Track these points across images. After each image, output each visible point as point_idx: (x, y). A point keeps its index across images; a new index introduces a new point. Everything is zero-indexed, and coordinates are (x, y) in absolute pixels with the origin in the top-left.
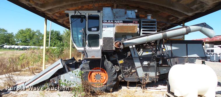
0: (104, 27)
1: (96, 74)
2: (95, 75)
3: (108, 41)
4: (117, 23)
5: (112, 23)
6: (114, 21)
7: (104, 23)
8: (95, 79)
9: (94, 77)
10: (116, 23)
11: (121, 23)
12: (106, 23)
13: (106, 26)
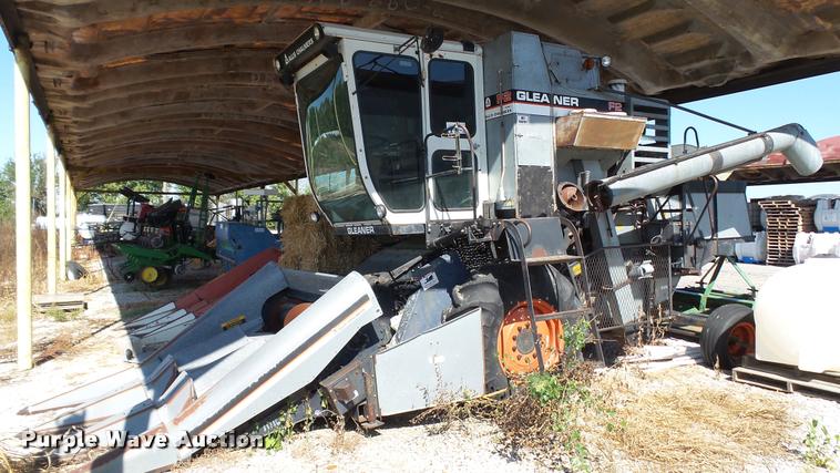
0: (519, 118)
1: (519, 330)
2: (517, 333)
3: (534, 182)
4: (562, 106)
5: (545, 103)
6: (550, 97)
7: (519, 101)
8: (517, 353)
9: (514, 344)
10: (557, 105)
11: (574, 107)
12: (525, 102)
13: (527, 118)
